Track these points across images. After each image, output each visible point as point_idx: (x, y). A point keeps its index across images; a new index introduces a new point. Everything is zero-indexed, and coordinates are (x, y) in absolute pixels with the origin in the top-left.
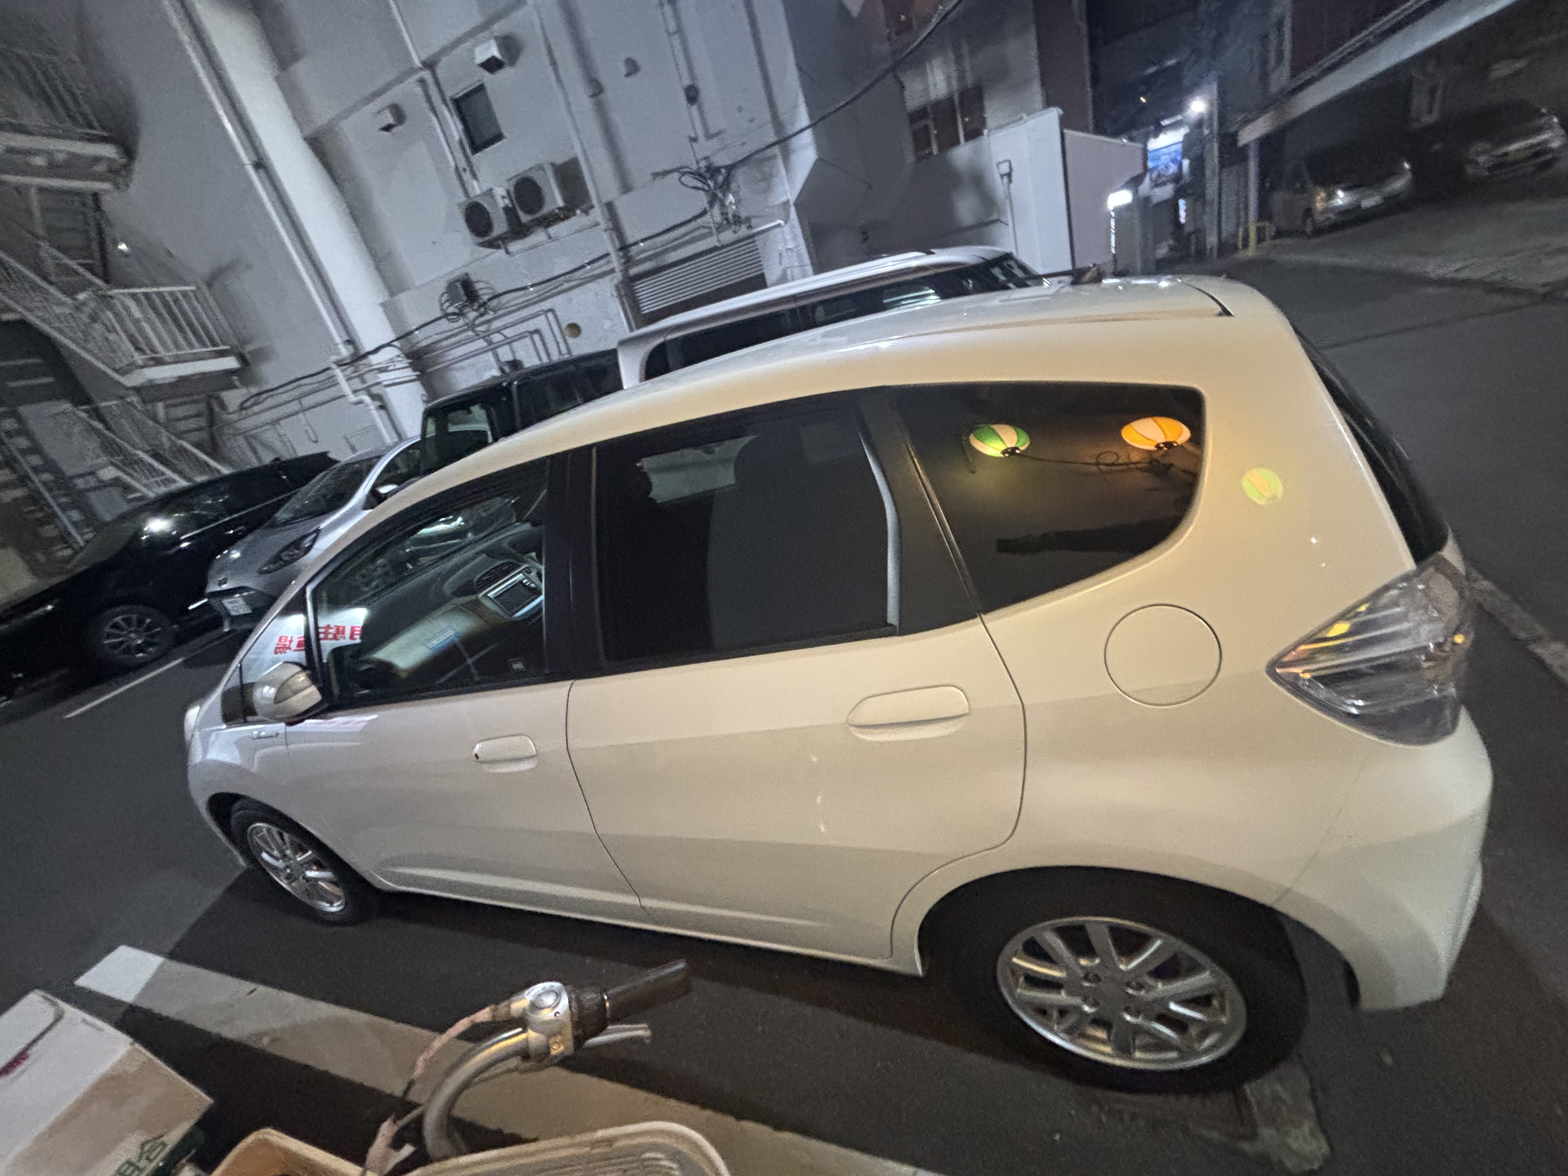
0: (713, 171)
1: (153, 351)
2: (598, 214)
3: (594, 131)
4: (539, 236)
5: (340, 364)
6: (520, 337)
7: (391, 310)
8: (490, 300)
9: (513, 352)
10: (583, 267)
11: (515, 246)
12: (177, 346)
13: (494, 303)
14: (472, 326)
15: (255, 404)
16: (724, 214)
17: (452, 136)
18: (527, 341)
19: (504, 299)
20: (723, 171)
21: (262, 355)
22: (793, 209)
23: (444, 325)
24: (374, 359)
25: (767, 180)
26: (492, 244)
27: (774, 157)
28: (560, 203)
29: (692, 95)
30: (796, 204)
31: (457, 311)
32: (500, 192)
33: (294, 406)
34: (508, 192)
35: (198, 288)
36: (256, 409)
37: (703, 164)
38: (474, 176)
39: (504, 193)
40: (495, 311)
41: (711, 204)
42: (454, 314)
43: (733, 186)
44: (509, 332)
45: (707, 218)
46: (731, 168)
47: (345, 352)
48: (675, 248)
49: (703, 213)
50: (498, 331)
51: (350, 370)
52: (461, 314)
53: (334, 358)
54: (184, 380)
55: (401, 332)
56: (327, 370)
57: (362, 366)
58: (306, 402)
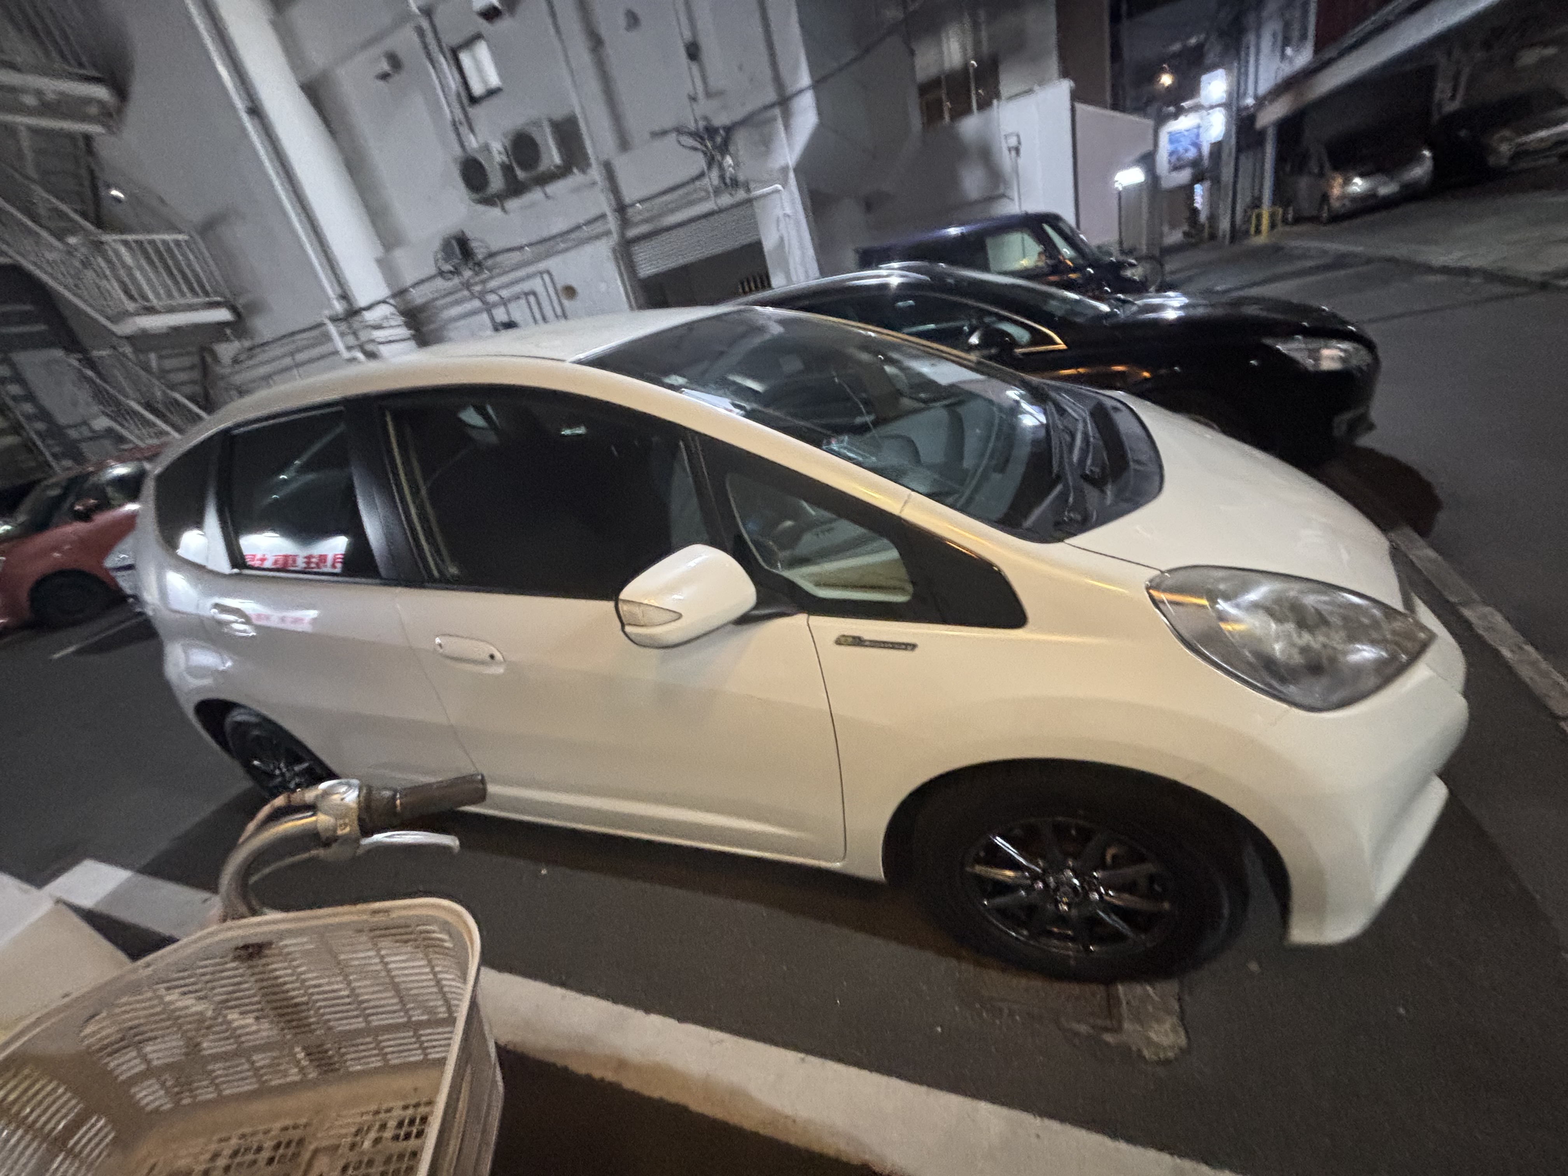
0: (711, 131)
1: (145, 298)
2: (595, 173)
3: (593, 86)
4: (536, 195)
5: (335, 319)
6: (517, 297)
7: (386, 266)
8: (485, 258)
9: (508, 313)
10: (578, 227)
11: (513, 204)
12: (170, 295)
13: (490, 262)
14: (467, 285)
15: (248, 358)
16: (722, 177)
17: (450, 88)
18: (523, 302)
19: (499, 259)
20: (722, 132)
21: (255, 308)
22: (792, 175)
23: (440, 283)
24: (369, 316)
25: (766, 144)
26: (489, 201)
27: (774, 119)
28: (557, 159)
29: (693, 52)
30: (795, 170)
31: (452, 269)
32: (497, 147)
33: (288, 361)
34: (505, 149)
35: (192, 237)
36: (250, 363)
37: (702, 124)
38: (472, 130)
39: (501, 149)
40: (490, 270)
41: (710, 165)
42: (451, 272)
43: (732, 148)
44: (505, 293)
45: (706, 181)
46: (729, 130)
47: (339, 307)
48: (672, 211)
49: (702, 175)
50: (492, 291)
51: (343, 326)
52: (456, 272)
53: (327, 312)
54: (176, 330)
55: (396, 289)
56: (320, 325)
57: (356, 322)
58: (300, 357)
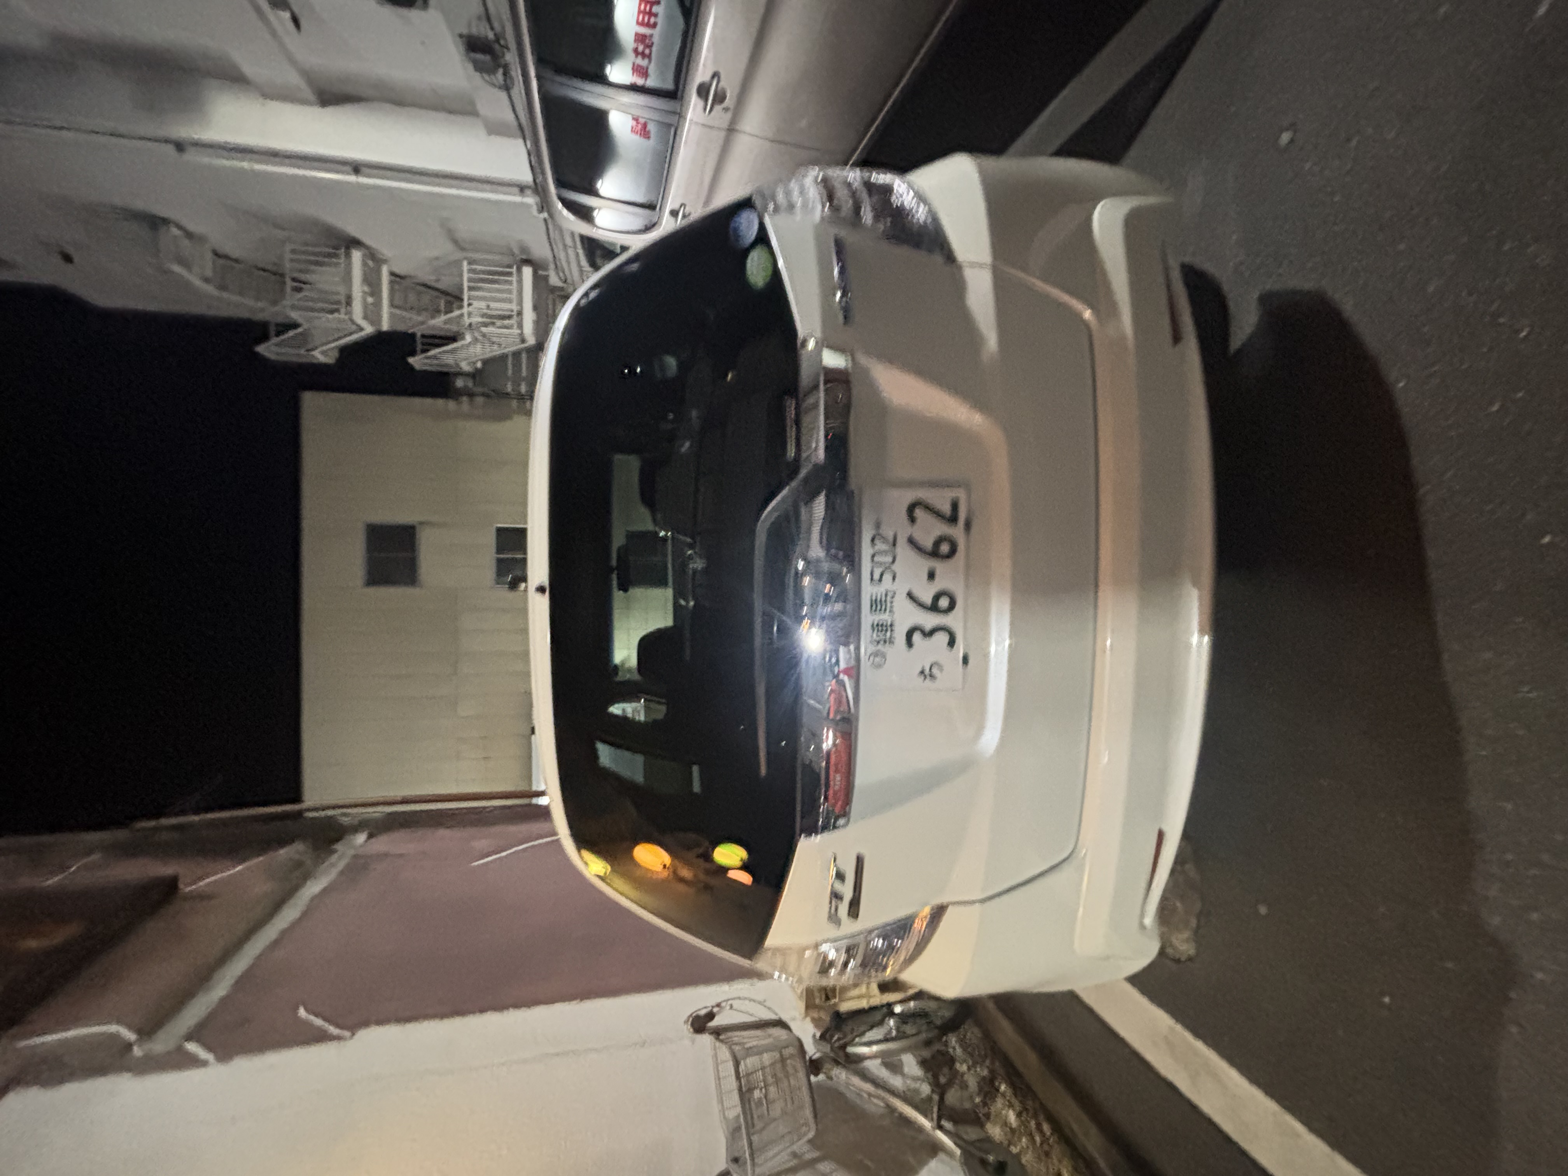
7: (495, 129)
8: (492, 28)
13: (496, 25)
15: (564, 272)
19: (492, 10)
23: (516, 92)
31: (501, 71)
35: (465, 258)
42: (505, 74)
47: (531, 200)
52: (506, 70)
53: (535, 211)
54: (535, 308)
55: (519, 133)
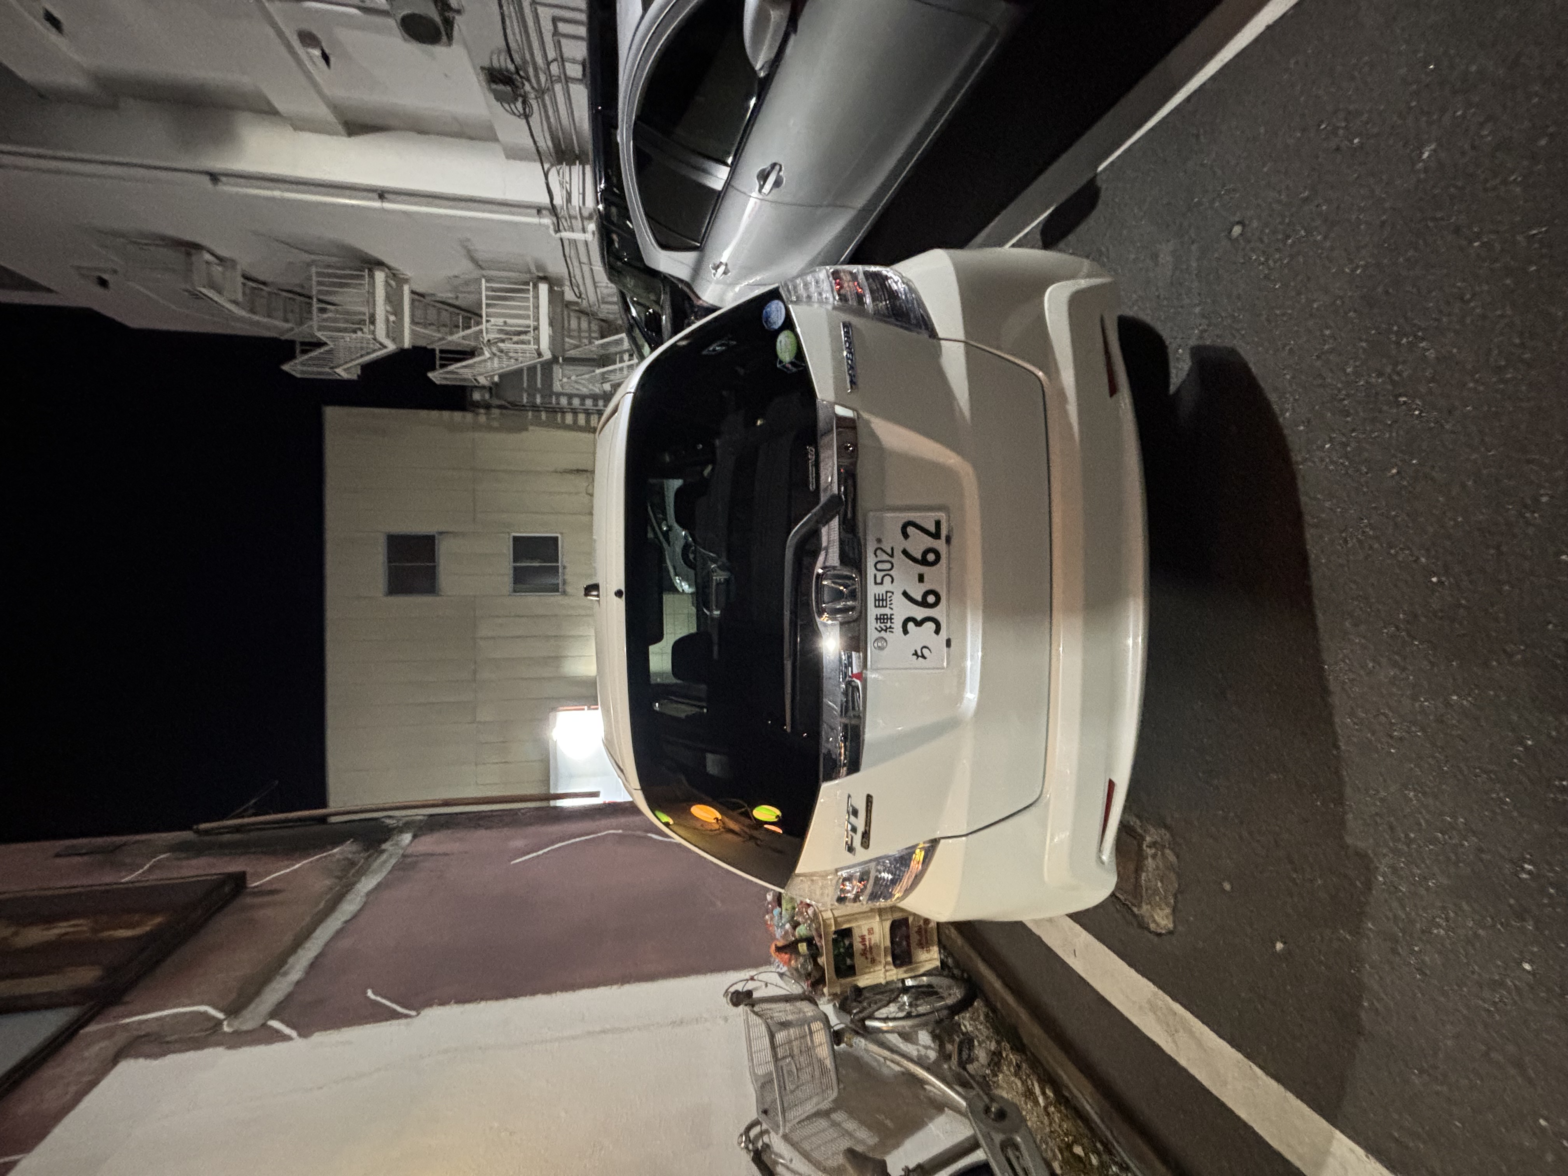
5: (558, 230)
6: (558, 46)
7: (513, 154)
8: (512, 60)
9: (574, 61)
12: (527, 308)
13: (516, 57)
14: (541, 93)
15: (578, 287)
18: (564, 41)
19: (513, 45)
21: (540, 267)
23: (535, 120)
24: (558, 201)
26: (449, 24)
31: (520, 100)
33: (586, 268)
35: (484, 276)
36: (582, 288)
40: (525, 60)
42: (524, 103)
44: (551, 55)
47: (547, 220)
50: (548, 64)
51: (564, 223)
53: (552, 232)
54: (551, 324)
55: (537, 158)
56: (561, 240)
57: (563, 213)
58: (584, 259)
